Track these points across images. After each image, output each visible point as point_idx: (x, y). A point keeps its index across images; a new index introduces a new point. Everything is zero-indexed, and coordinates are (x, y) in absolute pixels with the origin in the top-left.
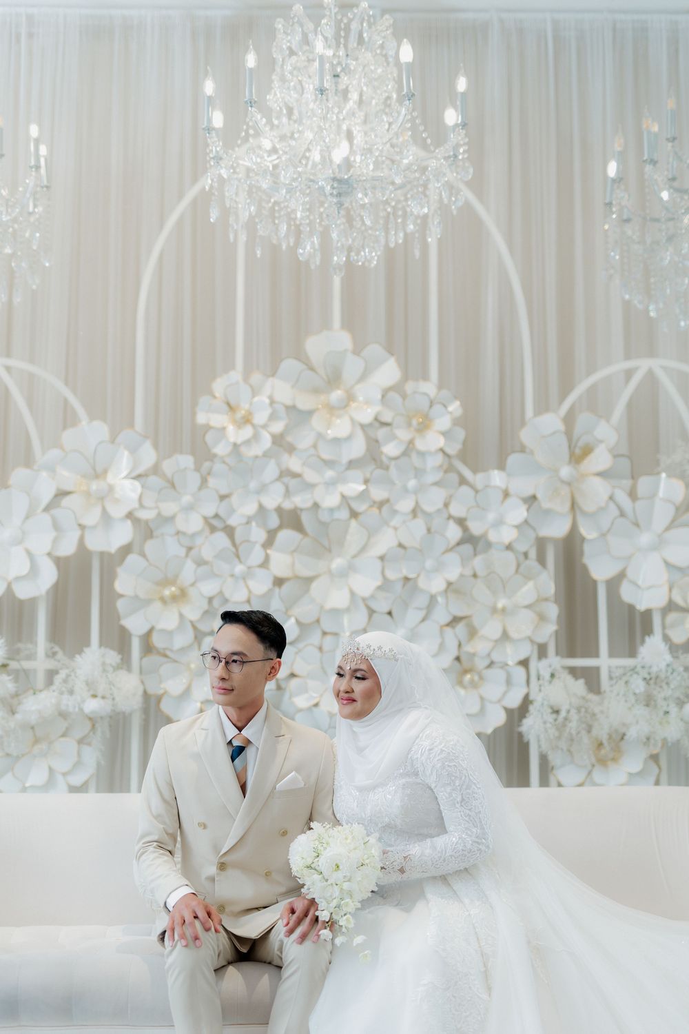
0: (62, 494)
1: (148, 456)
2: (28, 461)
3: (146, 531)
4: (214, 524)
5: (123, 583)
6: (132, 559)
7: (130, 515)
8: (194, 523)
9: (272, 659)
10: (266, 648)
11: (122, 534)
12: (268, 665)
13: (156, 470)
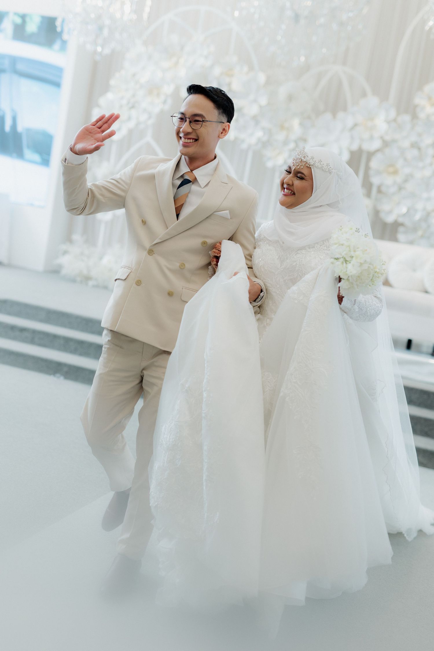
0: (356, 125)
1: (393, 113)
2: (345, 109)
3: (386, 144)
4: (415, 145)
5: (374, 164)
6: (379, 156)
7: (382, 138)
8: (406, 144)
9: (224, 123)
10: (220, 113)
11: (376, 144)
12: (220, 127)
13: (395, 120)
